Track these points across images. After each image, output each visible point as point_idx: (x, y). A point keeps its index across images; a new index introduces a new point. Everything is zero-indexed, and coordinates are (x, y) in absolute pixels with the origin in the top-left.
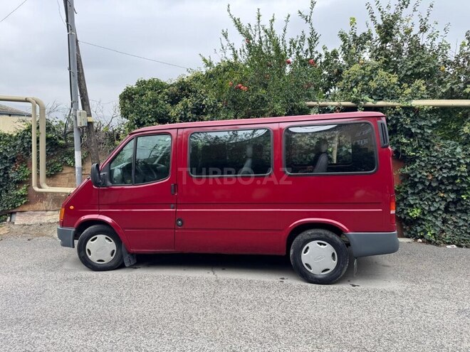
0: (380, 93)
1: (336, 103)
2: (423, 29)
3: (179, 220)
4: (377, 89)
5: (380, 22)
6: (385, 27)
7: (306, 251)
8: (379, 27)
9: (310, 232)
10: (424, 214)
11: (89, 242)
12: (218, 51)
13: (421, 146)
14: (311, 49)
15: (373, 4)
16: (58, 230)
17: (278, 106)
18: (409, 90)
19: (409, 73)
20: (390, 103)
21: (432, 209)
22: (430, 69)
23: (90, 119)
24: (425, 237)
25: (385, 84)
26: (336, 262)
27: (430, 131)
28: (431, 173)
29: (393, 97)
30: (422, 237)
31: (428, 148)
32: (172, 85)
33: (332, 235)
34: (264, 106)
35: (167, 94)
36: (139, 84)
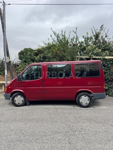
0: (97, 54)
1: (84, 57)
2: (106, 36)
3: (44, 90)
4: (96, 53)
5: (95, 34)
6: (96, 35)
7: (81, 99)
8: (95, 35)
9: (82, 93)
10: (109, 88)
11: (15, 98)
12: (47, 40)
13: (107, 69)
14: (76, 41)
15: (93, 29)
16: (4, 94)
17: (69, 58)
18: (105, 54)
19: (103, 49)
20: (100, 57)
21: (111, 87)
22: (109, 48)
23: (10, 60)
24: (109, 94)
25: (98, 52)
26: (89, 101)
27: (110, 65)
28: (110, 77)
29: (100, 56)
30: (108, 95)
31: (109, 70)
32: (35, 50)
33: (88, 94)
34: (64, 57)
35: (34, 53)
36: (25, 49)
